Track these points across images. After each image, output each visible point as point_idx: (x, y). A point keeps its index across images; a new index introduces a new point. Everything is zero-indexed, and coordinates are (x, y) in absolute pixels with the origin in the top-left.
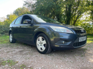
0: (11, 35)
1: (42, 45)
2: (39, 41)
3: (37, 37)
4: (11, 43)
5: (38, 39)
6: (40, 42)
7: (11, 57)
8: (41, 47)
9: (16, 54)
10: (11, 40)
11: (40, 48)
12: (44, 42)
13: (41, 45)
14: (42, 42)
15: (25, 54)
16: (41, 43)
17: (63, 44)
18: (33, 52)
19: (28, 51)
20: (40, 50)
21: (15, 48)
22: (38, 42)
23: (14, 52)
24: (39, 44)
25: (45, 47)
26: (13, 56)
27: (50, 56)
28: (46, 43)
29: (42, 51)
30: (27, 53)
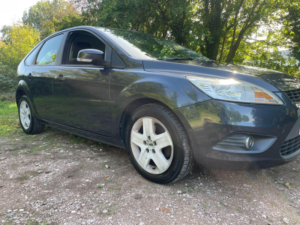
0: (24, 104)
1: (154, 151)
2: (139, 135)
3: (133, 117)
4: (25, 136)
5: (136, 126)
6: (144, 137)
7: (37, 207)
8: (151, 156)
9: (54, 186)
10: (26, 122)
11: (147, 161)
12: (165, 140)
13: (151, 148)
14: (155, 137)
15: (90, 186)
16: (149, 143)
17: (244, 148)
18: (116, 174)
19: (98, 169)
20: (149, 170)
21: (46, 158)
22: (136, 138)
23: (43, 178)
24: (144, 147)
25: (168, 158)
26: (43, 197)
27: (190, 192)
28: (171, 144)
29: (156, 172)
30: (96, 181)
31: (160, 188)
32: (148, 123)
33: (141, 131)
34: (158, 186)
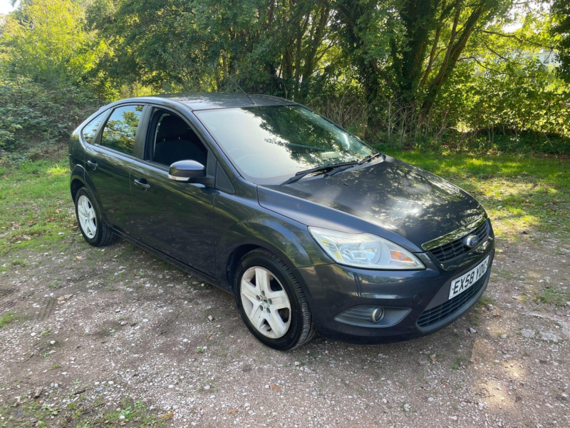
0: (84, 201)
1: (268, 310)
2: (250, 287)
3: (244, 264)
5: (247, 274)
6: (256, 290)
8: (264, 315)
9: (143, 347)
11: (261, 321)
12: (281, 300)
13: (265, 305)
14: (270, 294)
15: (190, 349)
16: (263, 299)
20: (262, 330)
21: (127, 299)
22: (247, 290)
23: (129, 333)
24: (257, 303)
25: (285, 320)
26: (133, 364)
27: (310, 363)
28: (288, 305)
29: (271, 336)
31: (276, 355)
32: (262, 275)
33: (253, 282)
34: (273, 352)
